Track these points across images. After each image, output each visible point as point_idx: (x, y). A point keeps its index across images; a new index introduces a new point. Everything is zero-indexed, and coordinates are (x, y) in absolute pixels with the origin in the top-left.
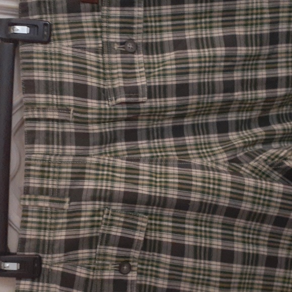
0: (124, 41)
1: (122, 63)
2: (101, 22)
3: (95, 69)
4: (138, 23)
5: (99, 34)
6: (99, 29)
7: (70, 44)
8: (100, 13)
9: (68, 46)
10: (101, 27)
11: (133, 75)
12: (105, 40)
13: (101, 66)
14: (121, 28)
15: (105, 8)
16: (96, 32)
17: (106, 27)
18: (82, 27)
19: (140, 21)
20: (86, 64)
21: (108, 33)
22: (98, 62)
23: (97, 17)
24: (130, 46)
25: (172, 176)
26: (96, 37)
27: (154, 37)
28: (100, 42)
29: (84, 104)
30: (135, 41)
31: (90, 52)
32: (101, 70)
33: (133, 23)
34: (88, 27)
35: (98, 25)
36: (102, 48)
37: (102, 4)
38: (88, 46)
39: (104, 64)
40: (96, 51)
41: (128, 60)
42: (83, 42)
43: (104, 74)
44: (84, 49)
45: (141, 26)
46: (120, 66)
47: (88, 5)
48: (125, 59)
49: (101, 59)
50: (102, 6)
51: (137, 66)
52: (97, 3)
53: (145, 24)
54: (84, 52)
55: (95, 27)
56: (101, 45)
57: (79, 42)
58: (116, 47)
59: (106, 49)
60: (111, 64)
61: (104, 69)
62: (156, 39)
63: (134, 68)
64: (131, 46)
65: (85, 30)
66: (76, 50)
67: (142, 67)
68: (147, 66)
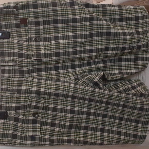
0: (36, 37)
1: (36, 45)
2: (28, 30)
3: (26, 48)
4: (41, 31)
5: (27, 35)
6: (27, 33)
7: (17, 39)
8: (28, 28)
9: (16, 40)
10: (28, 32)
11: (39, 50)
12: (30, 37)
13: (28, 46)
14: (35, 33)
15: (29, 26)
16: (26, 34)
17: (30, 32)
18: (21, 33)
19: (42, 30)
20: (22, 46)
21: (31, 34)
22: (27, 45)
23: (26, 29)
24: (38, 39)
25: (53, 85)
26: (26, 36)
27: (47, 35)
28: (28, 38)
29: (22, 60)
30: (41, 37)
31: (24, 41)
32: (28, 48)
33: (39, 31)
34: (23, 33)
35: (27, 31)
37: (28, 24)
38: (23, 39)
39: (29, 46)
40: (26, 41)
41: (38, 44)
42: (21, 38)
43: (29, 49)
44: (22, 40)
45: (42, 32)
46: (35, 46)
47: (23, 25)
48: (37, 44)
49: (28, 44)
50: (28, 25)
51: (41, 46)
52: (27, 24)
53: (44, 31)
54: (22, 41)
55: (26, 32)
56: (28, 39)
57: (20, 38)
58: (34, 39)
59: (30, 40)
60: (31, 45)
61: (29, 47)
62: (48, 36)
63: (40, 47)
64: (39, 39)
65: (22, 33)
66: (19, 41)
67: (43, 47)
68: (45, 46)
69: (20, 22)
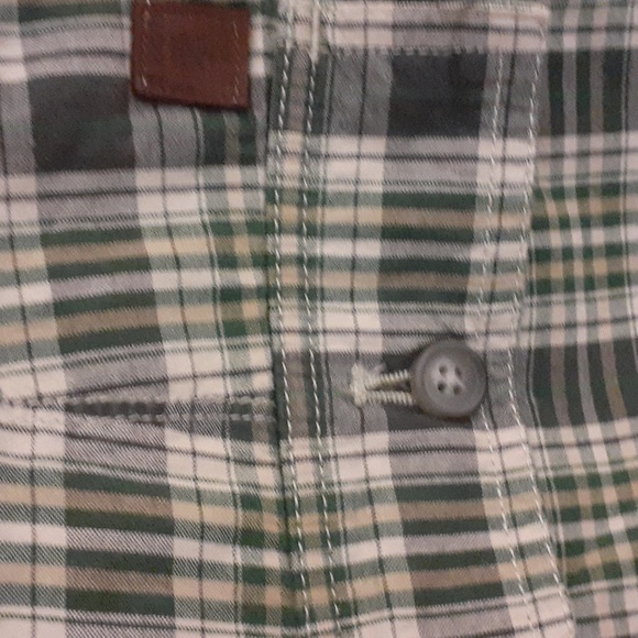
0: (407, 344)
1: (404, 495)
2: (262, 227)
3: (228, 555)
4: (498, 236)
5: (251, 310)
6: (249, 278)
7: (56, 381)
8: (259, 175)
9: (38, 402)
10: (265, 261)
11: (476, 575)
12: (292, 344)
13: (271, 524)
14: (387, 266)
15: (293, 140)
16: (230, 295)
17: (300, 260)
18: (143, 264)
19: (509, 222)
20: (166, 527)
21: (311, 296)
22: (250, 502)
23: (236, 200)
24: (444, 375)
26: (234, 330)
27: (581, 313)
28: (259, 357)
30: (477, 346)
31: (191, 429)
32: (272, 560)
33: (466, 237)
34: (177, 263)
35: (243, 246)
36: (275, 394)
37: (270, 112)
38: (179, 393)
39: (286, 508)
40: (235, 423)
41: (439, 466)
42: (143, 368)
43: (292, 581)
44: (156, 413)
45: (515, 251)
46: (389, 512)
47: (182, 123)
48: (414, 463)
49: (266, 477)
50: (272, 124)
51: (495, 507)
52: (244, 110)
54: (149, 434)
55: (227, 261)
56: (263, 382)
57: (114, 371)
58: (362, 383)
59: (295, 401)
60: (329, 502)
61: (288, 545)
62: (593, 324)
63: (481, 524)
64: (451, 379)
65: (161, 281)
66: (90, 425)
67: (530, 517)
69: (123, 69)
